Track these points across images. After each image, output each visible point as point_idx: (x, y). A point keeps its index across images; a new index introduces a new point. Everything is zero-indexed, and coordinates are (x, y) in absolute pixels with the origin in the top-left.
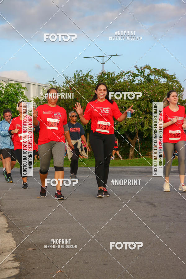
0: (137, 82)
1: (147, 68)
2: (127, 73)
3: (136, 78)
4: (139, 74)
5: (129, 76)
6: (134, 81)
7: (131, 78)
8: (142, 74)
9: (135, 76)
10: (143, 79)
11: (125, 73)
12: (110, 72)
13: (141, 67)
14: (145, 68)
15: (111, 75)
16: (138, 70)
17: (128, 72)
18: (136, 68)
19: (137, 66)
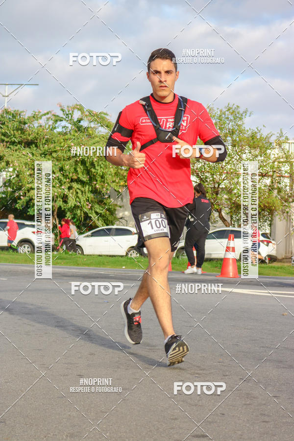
0: (60, 130)
1: (79, 109)
2: (45, 115)
3: (59, 123)
4: (65, 117)
5: (48, 119)
6: (55, 128)
7: (51, 122)
8: (69, 117)
9: (58, 119)
10: (70, 126)
11: (41, 114)
12: (18, 111)
13: (68, 107)
14: (74, 108)
15: (20, 115)
16: (63, 110)
17: (48, 113)
18: (60, 106)
19: (62, 105)
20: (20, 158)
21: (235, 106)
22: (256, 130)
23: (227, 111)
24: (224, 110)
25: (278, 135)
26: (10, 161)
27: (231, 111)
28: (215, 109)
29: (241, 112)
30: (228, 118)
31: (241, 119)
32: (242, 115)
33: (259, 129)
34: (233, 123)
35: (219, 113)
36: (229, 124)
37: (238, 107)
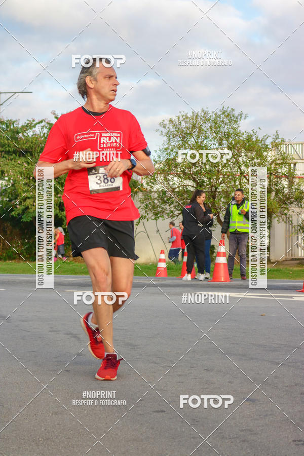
2: (39, 123)
5: (42, 127)
7: (45, 131)
11: (35, 122)
12: (11, 120)
15: (13, 124)
16: (56, 118)
17: (41, 122)
18: (54, 114)
19: (56, 113)
20: (16, 168)
21: (229, 109)
22: (252, 133)
23: (222, 114)
24: (219, 113)
25: (274, 137)
26: (5, 170)
27: (226, 114)
28: (210, 112)
29: (236, 115)
30: (223, 121)
31: (236, 122)
32: (237, 118)
33: (255, 132)
34: (229, 126)
35: (214, 116)
36: (224, 127)
37: (233, 110)
